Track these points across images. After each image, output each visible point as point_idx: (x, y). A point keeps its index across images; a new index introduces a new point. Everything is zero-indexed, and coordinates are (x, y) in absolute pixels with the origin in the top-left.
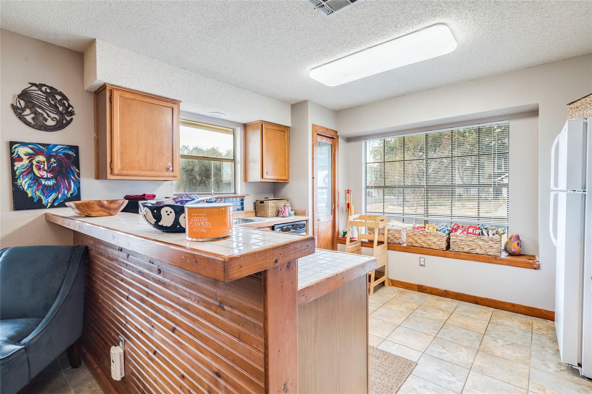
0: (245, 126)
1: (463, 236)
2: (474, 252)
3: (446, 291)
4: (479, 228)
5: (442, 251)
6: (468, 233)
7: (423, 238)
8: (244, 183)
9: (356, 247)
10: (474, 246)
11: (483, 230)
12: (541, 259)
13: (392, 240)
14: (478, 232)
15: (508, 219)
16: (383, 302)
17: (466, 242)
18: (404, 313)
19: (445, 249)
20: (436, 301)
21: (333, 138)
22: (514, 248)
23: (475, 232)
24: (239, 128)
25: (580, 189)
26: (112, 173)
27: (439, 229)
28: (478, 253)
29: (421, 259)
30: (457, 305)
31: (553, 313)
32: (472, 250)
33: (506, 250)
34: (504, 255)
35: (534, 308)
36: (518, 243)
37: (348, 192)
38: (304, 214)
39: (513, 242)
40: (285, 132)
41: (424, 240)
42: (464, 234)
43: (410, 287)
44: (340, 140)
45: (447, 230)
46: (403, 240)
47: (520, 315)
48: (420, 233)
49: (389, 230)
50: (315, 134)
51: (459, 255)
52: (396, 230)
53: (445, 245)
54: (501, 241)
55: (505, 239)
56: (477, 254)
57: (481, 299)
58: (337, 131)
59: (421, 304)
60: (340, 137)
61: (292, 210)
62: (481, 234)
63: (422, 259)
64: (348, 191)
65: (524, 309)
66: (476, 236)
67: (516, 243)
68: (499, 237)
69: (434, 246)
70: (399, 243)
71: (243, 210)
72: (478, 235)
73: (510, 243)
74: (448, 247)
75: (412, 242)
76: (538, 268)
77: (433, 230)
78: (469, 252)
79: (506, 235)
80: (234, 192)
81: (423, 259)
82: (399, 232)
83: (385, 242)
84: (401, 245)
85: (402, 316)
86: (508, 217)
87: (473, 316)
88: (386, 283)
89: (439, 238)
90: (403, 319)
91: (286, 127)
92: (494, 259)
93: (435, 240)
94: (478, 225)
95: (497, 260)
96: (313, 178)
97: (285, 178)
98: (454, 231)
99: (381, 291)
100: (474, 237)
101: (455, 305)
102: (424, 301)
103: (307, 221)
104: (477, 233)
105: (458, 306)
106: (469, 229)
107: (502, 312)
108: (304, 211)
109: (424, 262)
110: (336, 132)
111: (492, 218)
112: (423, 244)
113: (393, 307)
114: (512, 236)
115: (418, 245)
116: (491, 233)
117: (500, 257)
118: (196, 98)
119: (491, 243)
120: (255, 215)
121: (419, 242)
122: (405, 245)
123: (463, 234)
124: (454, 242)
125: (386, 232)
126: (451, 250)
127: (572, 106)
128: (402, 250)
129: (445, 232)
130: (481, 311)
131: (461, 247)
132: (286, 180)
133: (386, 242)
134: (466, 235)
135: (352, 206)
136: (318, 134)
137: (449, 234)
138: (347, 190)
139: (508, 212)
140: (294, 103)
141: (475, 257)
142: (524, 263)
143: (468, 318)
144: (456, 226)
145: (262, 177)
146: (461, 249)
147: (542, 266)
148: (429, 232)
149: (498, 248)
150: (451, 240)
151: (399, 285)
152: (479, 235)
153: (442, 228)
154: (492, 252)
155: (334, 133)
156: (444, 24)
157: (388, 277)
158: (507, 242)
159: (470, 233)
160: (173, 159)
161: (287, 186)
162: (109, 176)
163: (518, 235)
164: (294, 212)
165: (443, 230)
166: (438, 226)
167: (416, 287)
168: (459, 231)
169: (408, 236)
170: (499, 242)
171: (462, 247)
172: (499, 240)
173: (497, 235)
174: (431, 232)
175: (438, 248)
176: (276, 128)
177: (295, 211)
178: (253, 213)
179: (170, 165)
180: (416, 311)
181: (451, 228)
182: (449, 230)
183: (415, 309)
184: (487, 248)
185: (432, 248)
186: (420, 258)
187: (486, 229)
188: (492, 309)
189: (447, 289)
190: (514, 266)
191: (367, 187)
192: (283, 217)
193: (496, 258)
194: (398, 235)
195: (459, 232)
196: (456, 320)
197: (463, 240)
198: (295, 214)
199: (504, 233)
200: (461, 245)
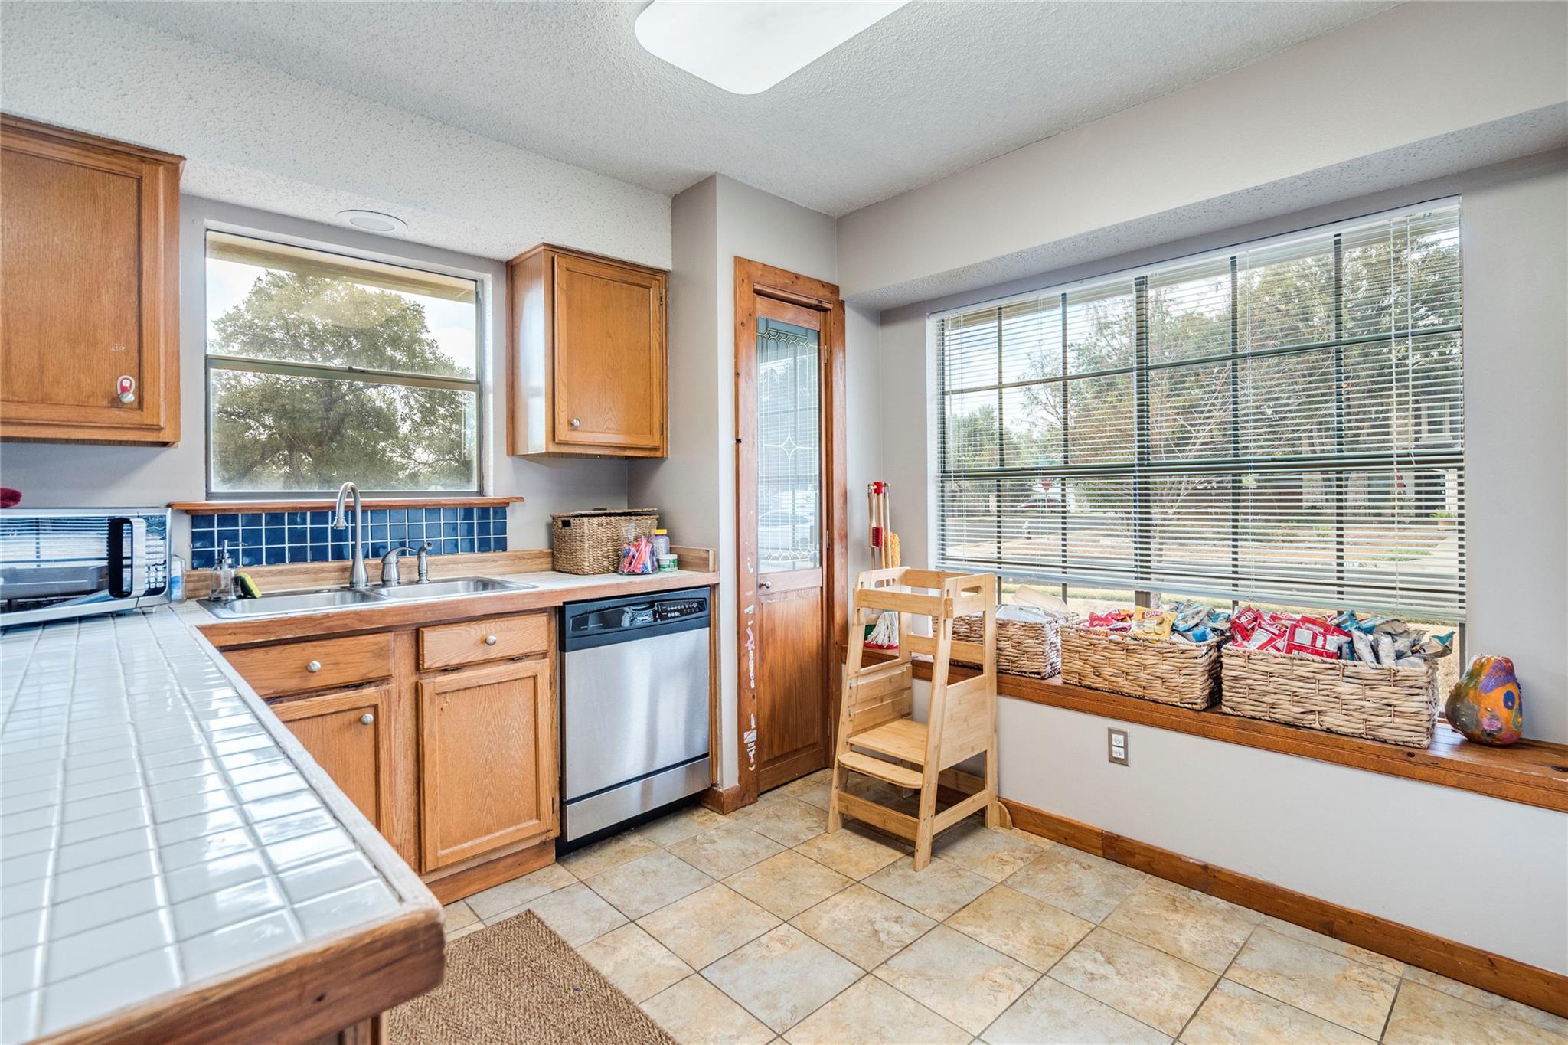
0: (511, 270)
1: (1274, 661)
2: (1317, 725)
3: (1205, 867)
4: (1338, 626)
5: (1192, 712)
6: (1292, 647)
7: (1122, 660)
8: (507, 461)
9: (890, 680)
10: (1318, 701)
11: (1356, 634)
13: (1013, 662)
14: (1333, 642)
15: (1462, 593)
16: (955, 902)
17: (1283, 681)
18: (1018, 968)
19: (1201, 704)
20: (1166, 908)
21: (825, 310)
22: (1491, 715)
23: (1319, 643)
24: (490, 275)
27: (1182, 626)
28: (1334, 728)
29: (1114, 736)
30: (1247, 933)
32: (1311, 717)
33: (1453, 721)
34: (1446, 741)
36: (1509, 698)
37: (878, 491)
38: (703, 564)
39: (1486, 692)
40: (649, 288)
41: (1125, 667)
42: (1278, 650)
43: (1074, 838)
44: (851, 318)
45: (1214, 630)
46: (1055, 660)
47: (1523, 1010)
48: (1111, 638)
49: (1002, 625)
50: (747, 290)
51: (1256, 730)
52: (1026, 626)
53: (1203, 690)
54: (1431, 682)
55: (1449, 676)
56: (1329, 731)
57: (1350, 916)
58: (837, 287)
59: (1098, 921)
60: (849, 306)
61: (671, 551)
62: (1345, 650)
63: (1118, 739)
64: (878, 488)
65: (1544, 984)
66: (1324, 662)
67: (1499, 694)
68: (1424, 668)
69: (1160, 693)
70: (1039, 673)
71: (504, 549)
72: (1330, 655)
73: (1472, 692)
74: (1215, 698)
75: (1084, 673)
77: (1158, 629)
78: (1297, 723)
79: (1453, 659)
80: (476, 490)
81: (1121, 737)
82: (1035, 630)
83: (986, 669)
84: (1043, 678)
85: (1007, 982)
86: (1461, 586)
87: (1306, 1003)
88: (992, 816)
89: (1177, 662)
90: (1004, 1001)
91: (655, 272)
92: (1404, 761)
93: (1164, 668)
94: (1340, 613)
95: (1416, 763)
96: (738, 441)
97: (648, 442)
98: (1239, 637)
99: (966, 849)
100: (1318, 663)
101: (1238, 938)
102: (1117, 907)
103: (714, 587)
104: (1332, 647)
105: (1252, 940)
106: (1298, 630)
107: (1442, 987)
108: (704, 555)
109: (1126, 747)
110: (834, 289)
111: (1395, 589)
112: (1121, 681)
113: (984, 931)
114: (1482, 665)
115: (1104, 685)
116: (1387, 647)
117: (1431, 753)
118: (247, 149)
119: (1387, 691)
120: (550, 566)
121: (1108, 671)
122: (1057, 681)
123: (1272, 651)
124: (1237, 679)
125: (990, 630)
126: (1225, 709)
128: (1046, 700)
129: (1202, 637)
130: (1348, 973)
131: (1265, 699)
132: (655, 449)
133: (989, 669)
134: (1283, 654)
135: (890, 537)
136: (757, 292)
137: (1219, 646)
138: (875, 484)
139: (1462, 558)
140: (678, 189)
141: (1323, 744)
142: (1539, 787)
143: (1287, 1011)
144: (1250, 615)
145: (554, 439)
146: (1264, 708)
148: (1143, 637)
149: (1418, 713)
150: (1224, 671)
151: (1037, 826)
152: (1340, 657)
153: (1192, 623)
154: (1394, 729)
155: (823, 293)
157: (999, 793)
158: (1458, 687)
159: (1302, 648)
160: (140, 364)
161: (664, 471)
163: (1508, 661)
164: (675, 557)
165: (1197, 631)
166: (1180, 616)
167: (1098, 842)
168: (1260, 637)
169: (1068, 649)
170: (1422, 691)
171: (1269, 699)
172: (1425, 679)
173: (1413, 659)
174: (1149, 637)
175: (1175, 700)
176: (609, 272)
177: (682, 552)
178: (542, 560)
179: (126, 384)
180: (1073, 959)
181: (1228, 625)
182: (1223, 633)
183: (1067, 947)
184: (1371, 711)
185: (1154, 697)
186: (1111, 731)
187: (1367, 630)
188: (1395, 968)
189: (1213, 861)
190: (1492, 795)
191: (945, 475)
192: (632, 573)
193: (1411, 755)
194: (1032, 642)
195: (1257, 640)
196: (1228, 1023)
197: (1271, 674)
198: (681, 564)
199: (1446, 651)
200: (1266, 693)
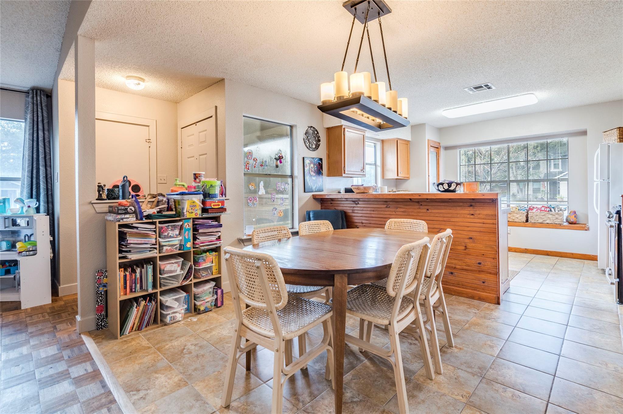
0: (383, 141)
1: (538, 213)
2: (545, 223)
3: (526, 249)
4: (548, 207)
5: (523, 223)
6: (541, 211)
8: (382, 180)
10: (545, 219)
12: (590, 224)
14: (548, 209)
15: (568, 201)
17: (539, 216)
19: (525, 222)
20: (520, 254)
21: (438, 148)
22: (572, 219)
23: (546, 210)
25: (607, 179)
26: (344, 173)
27: (520, 209)
31: (597, 256)
32: (544, 221)
33: (567, 221)
34: (566, 224)
35: (586, 255)
36: (575, 216)
39: (572, 216)
40: (408, 144)
41: (510, 217)
42: (538, 211)
45: (526, 209)
47: (577, 259)
51: (535, 225)
53: (525, 219)
55: (566, 214)
56: (547, 223)
57: (551, 252)
60: (442, 147)
62: (550, 211)
65: (579, 255)
67: (574, 216)
69: (517, 220)
72: (548, 212)
73: (569, 216)
74: (527, 221)
76: (588, 229)
77: (516, 210)
78: (542, 223)
79: (566, 212)
81: (510, 229)
87: (546, 259)
89: (520, 215)
91: (408, 141)
92: (558, 226)
93: (518, 216)
95: (561, 227)
98: (531, 210)
100: (546, 213)
101: (534, 256)
104: (548, 210)
105: (536, 256)
106: (542, 208)
107: (565, 258)
110: (439, 143)
114: (571, 212)
116: (556, 210)
117: (563, 225)
119: (557, 216)
124: (531, 216)
126: (529, 222)
127: (605, 133)
129: (524, 210)
132: (408, 177)
136: (431, 146)
137: (527, 212)
141: (546, 226)
142: (579, 227)
143: (544, 260)
144: (532, 207)
145: (398, 176)
146: (536, 221)
147: (590, 228)
148: (513, 211)
149: (561, 219)
150: (529, 216)
153: (522, 208)
154: (557, 222)
155: (438, 145)
156: (532, 94)
158: (567, 216)
159: (543, 211)
161: (408, 181)
162: (344, 175)
163: (575, 211)
165: (524, 209)
166: (519, 207)
168: (535, 210)
170: (562, 216)
171: (537, 219)
172: (563, 214)
173: (561, 212)
175: (520, 221)
176: (404, 142)
181: (529, 208)
182: (528, 210)
184: (554, 219)
187: (553, 208)
188: (558, 257)
189: (527, 248)
190: (572, 230)
193: (560, 225)
196: (536, 261)
197: (537, 215)
199: (566, 210)
200: (536, 218)
